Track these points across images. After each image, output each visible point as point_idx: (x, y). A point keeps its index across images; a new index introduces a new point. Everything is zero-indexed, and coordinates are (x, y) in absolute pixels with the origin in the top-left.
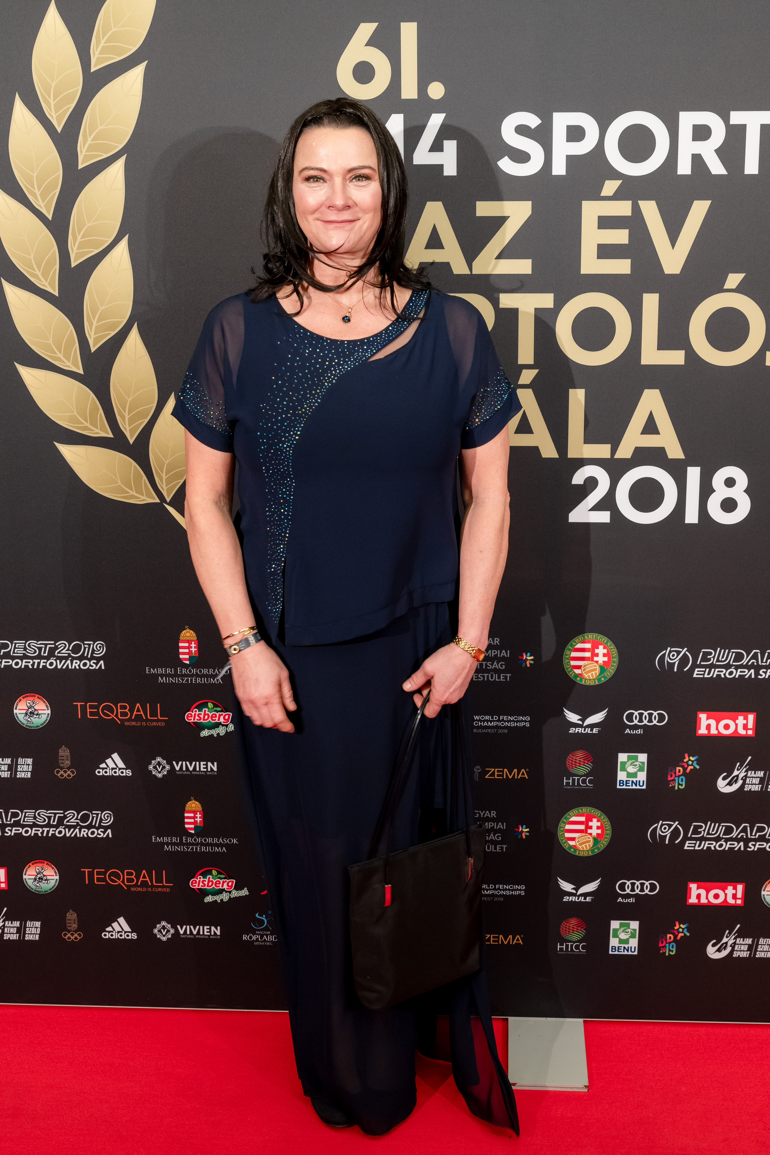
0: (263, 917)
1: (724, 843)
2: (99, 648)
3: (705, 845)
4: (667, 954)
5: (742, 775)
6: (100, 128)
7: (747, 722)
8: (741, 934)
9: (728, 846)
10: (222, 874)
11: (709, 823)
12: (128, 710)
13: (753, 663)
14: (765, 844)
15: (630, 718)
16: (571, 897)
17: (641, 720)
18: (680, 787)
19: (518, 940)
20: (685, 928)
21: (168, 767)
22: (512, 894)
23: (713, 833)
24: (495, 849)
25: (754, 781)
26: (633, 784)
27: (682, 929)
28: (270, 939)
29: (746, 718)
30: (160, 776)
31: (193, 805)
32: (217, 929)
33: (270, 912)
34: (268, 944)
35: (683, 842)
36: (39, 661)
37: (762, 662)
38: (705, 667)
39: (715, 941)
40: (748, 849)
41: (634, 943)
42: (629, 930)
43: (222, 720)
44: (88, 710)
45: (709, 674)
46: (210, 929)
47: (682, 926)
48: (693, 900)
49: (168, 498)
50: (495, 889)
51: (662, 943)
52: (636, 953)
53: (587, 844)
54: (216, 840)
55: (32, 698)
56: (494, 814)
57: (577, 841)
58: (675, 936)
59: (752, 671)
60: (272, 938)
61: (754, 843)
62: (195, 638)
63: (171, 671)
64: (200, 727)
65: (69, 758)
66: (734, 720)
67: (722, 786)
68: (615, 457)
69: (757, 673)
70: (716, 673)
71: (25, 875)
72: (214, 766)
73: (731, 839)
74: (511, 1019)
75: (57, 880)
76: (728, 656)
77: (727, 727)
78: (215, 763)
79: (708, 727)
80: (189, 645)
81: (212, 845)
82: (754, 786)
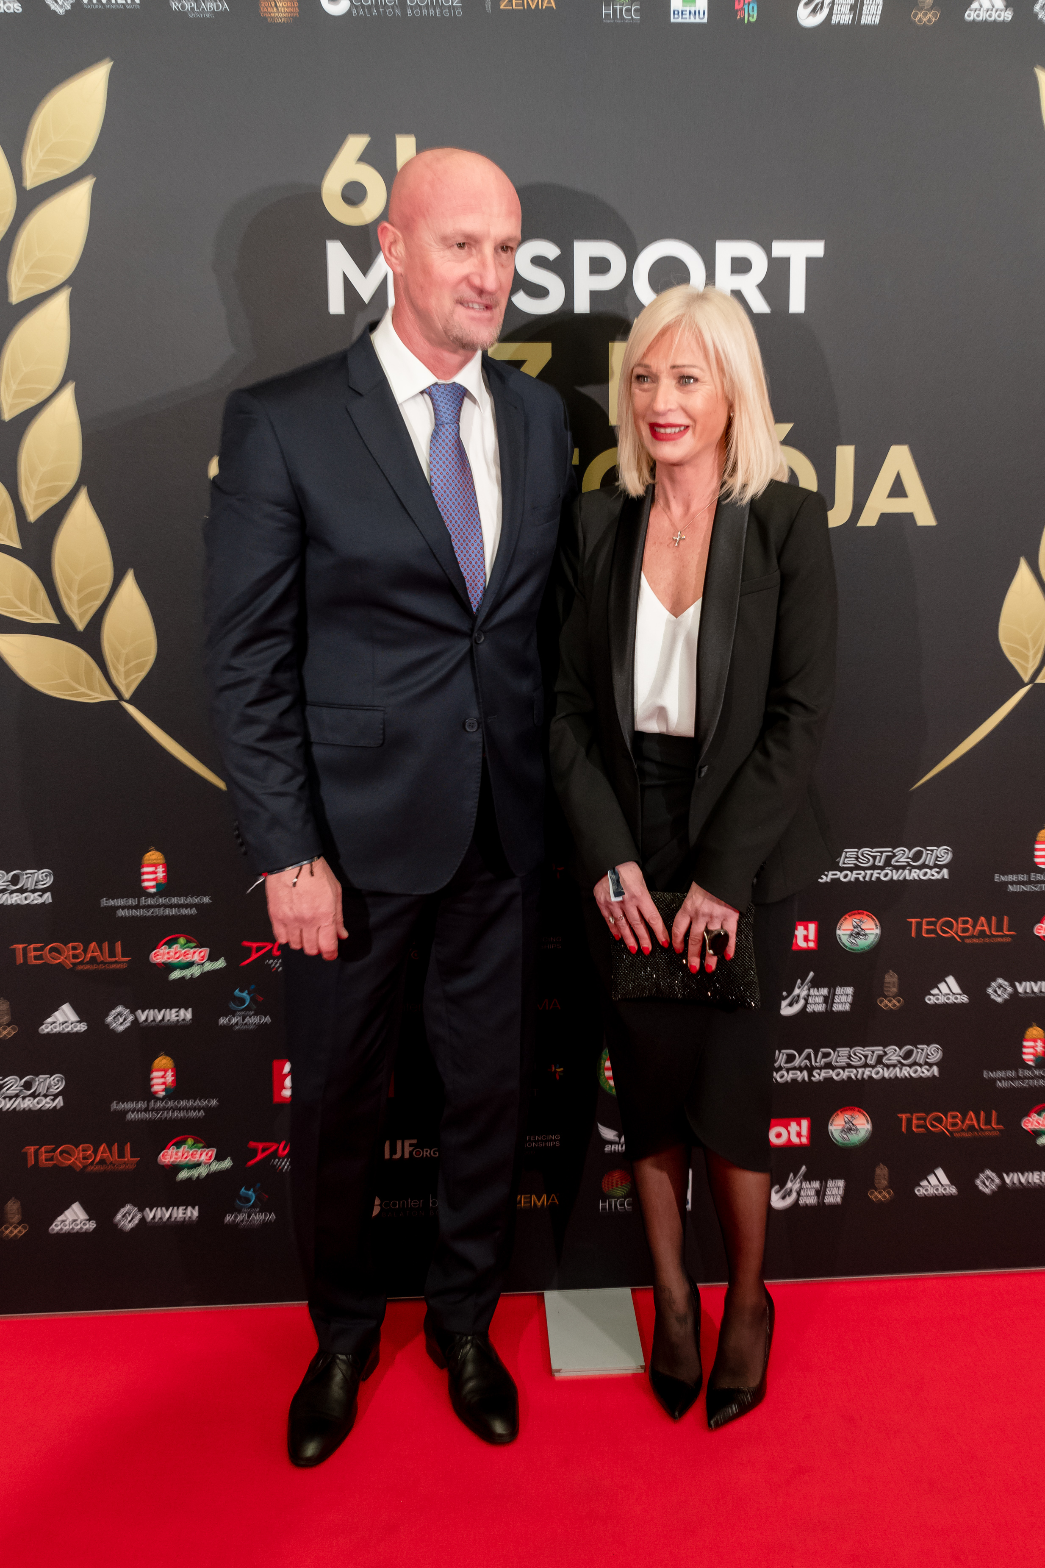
0: (250, 1192)
1: (786, 1074)
2: (45, 877)
5: (804, 993)
6: (37, 253)
7: (808, 933)
9: (790, 1076)
10: (199, 1142)
12: (82, 951)
14: (831, 1072)
16: (613, 1146)
19: (553, 1199)
21: (131, 1018)
22: (546, 1145)
25: (817, 1000)
28: (259, 1218)
29: (806, 928)
30: (121, 1029)
31: (163, 1062)
32: (194, 1210)
33: (259, 1185)
34: (257, 1224)
39: (779, 1186)
40: (813, 1079)
43: (196, 958)
44: (31, 954)
46: (186, 1211)
49: (127, 693)
52: (689, 1207)
54: (191, 1103)
60: (262, 1216)
61: (818, 1071)
62: (162, 862)
63: (133, 902)
64: (169, 967)
65: (10, 1010)
67: (784, 1007)
72: (187, 1012)
73: (794, 1068)
74: (547, 1293)
78: (189, 1011)
80: (155, 870)
81: (187, 1109)
82: (817, 1006)
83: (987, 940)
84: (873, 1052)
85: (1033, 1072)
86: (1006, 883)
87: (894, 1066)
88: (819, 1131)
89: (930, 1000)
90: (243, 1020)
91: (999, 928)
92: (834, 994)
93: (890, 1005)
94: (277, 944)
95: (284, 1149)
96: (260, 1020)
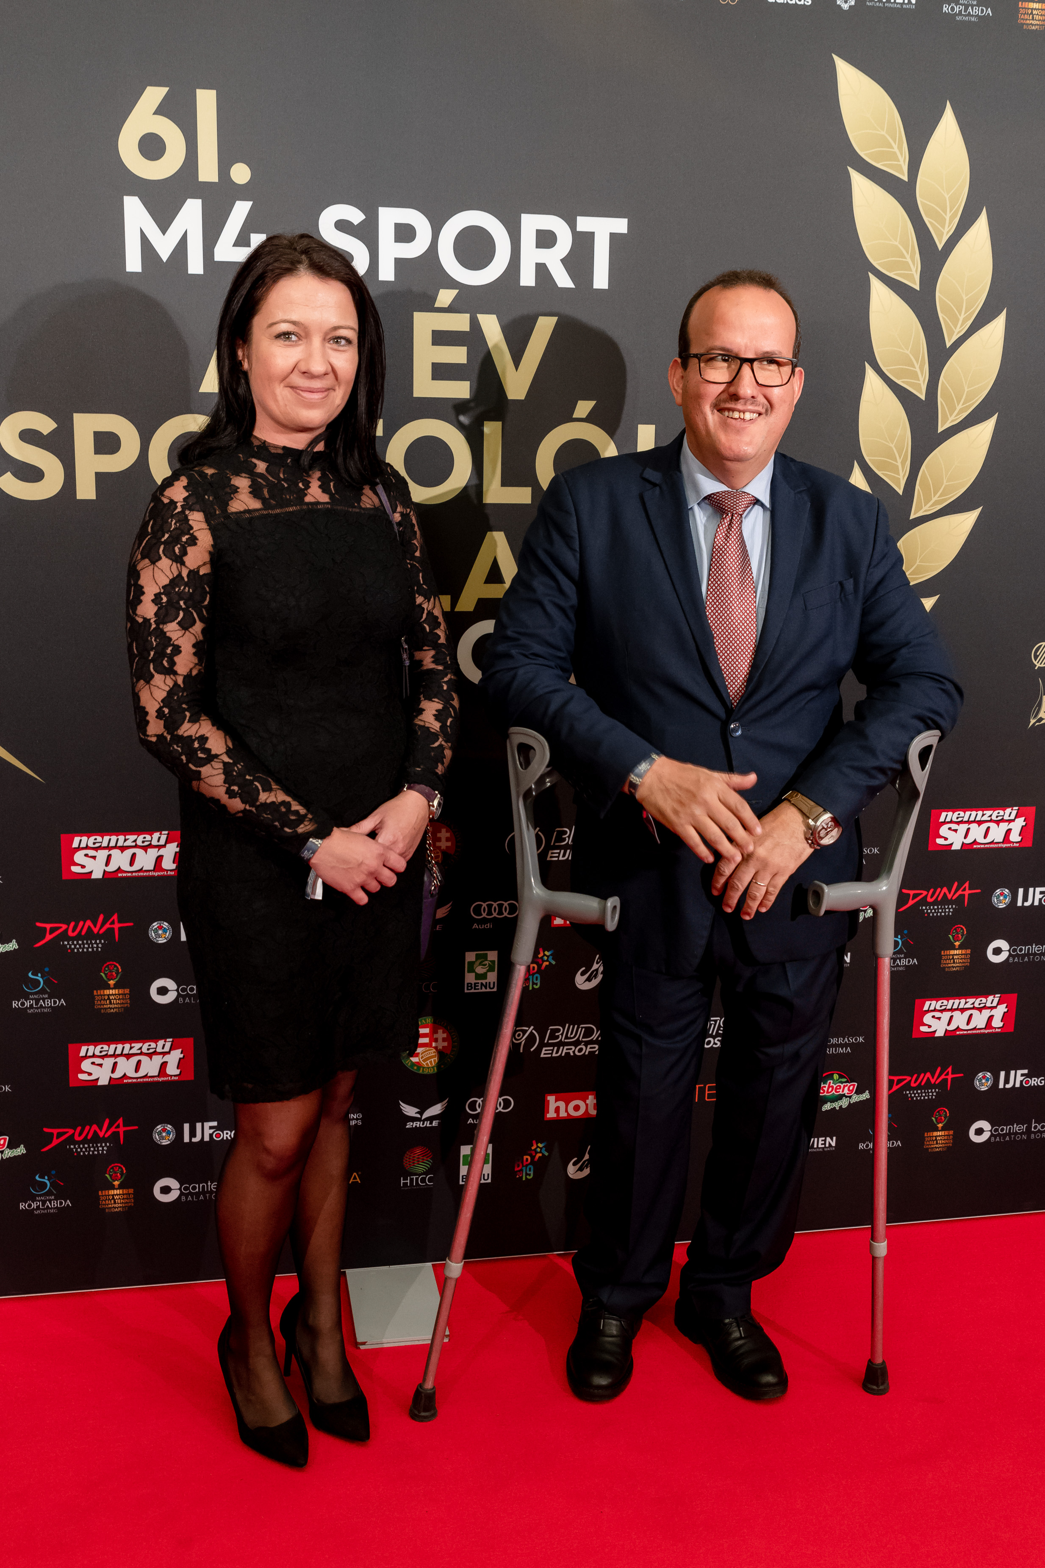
0: (44, 1179)
1: (584, 1048)
3: (563, 1051)
4: (524, 1179)
9: (588, 1050)
11: (567, 1025)
15: (478, 910)
16: (415, 1123)
17: (490, 913)
18: (535, 986)
20: (544, 1147)
23: (572, 1036)
26: (483, 987)
27: (539, 1148)
28: (54, 1205)
33: (53, 1172)
34: (52, 1211)
35: (539, 1049)
38: (561, 849)
39: (575, 1159)
41: (487, 1169)
45: (565, 857)
47: (540, 1145)
48: (551, 1114)
51: (518, 1166)
52: (489, 1181)
53: (432, 1060)
57: (420, 1056)
58: (533, 1157)
60: (57, 1203)
67: (581, 982)
68: (456, 610)
73: (592, 1042)
74: (350, 1272)
90: (37, 1003)
94: (72, 924)
95: (80, 1134)
96: (55, 1002)
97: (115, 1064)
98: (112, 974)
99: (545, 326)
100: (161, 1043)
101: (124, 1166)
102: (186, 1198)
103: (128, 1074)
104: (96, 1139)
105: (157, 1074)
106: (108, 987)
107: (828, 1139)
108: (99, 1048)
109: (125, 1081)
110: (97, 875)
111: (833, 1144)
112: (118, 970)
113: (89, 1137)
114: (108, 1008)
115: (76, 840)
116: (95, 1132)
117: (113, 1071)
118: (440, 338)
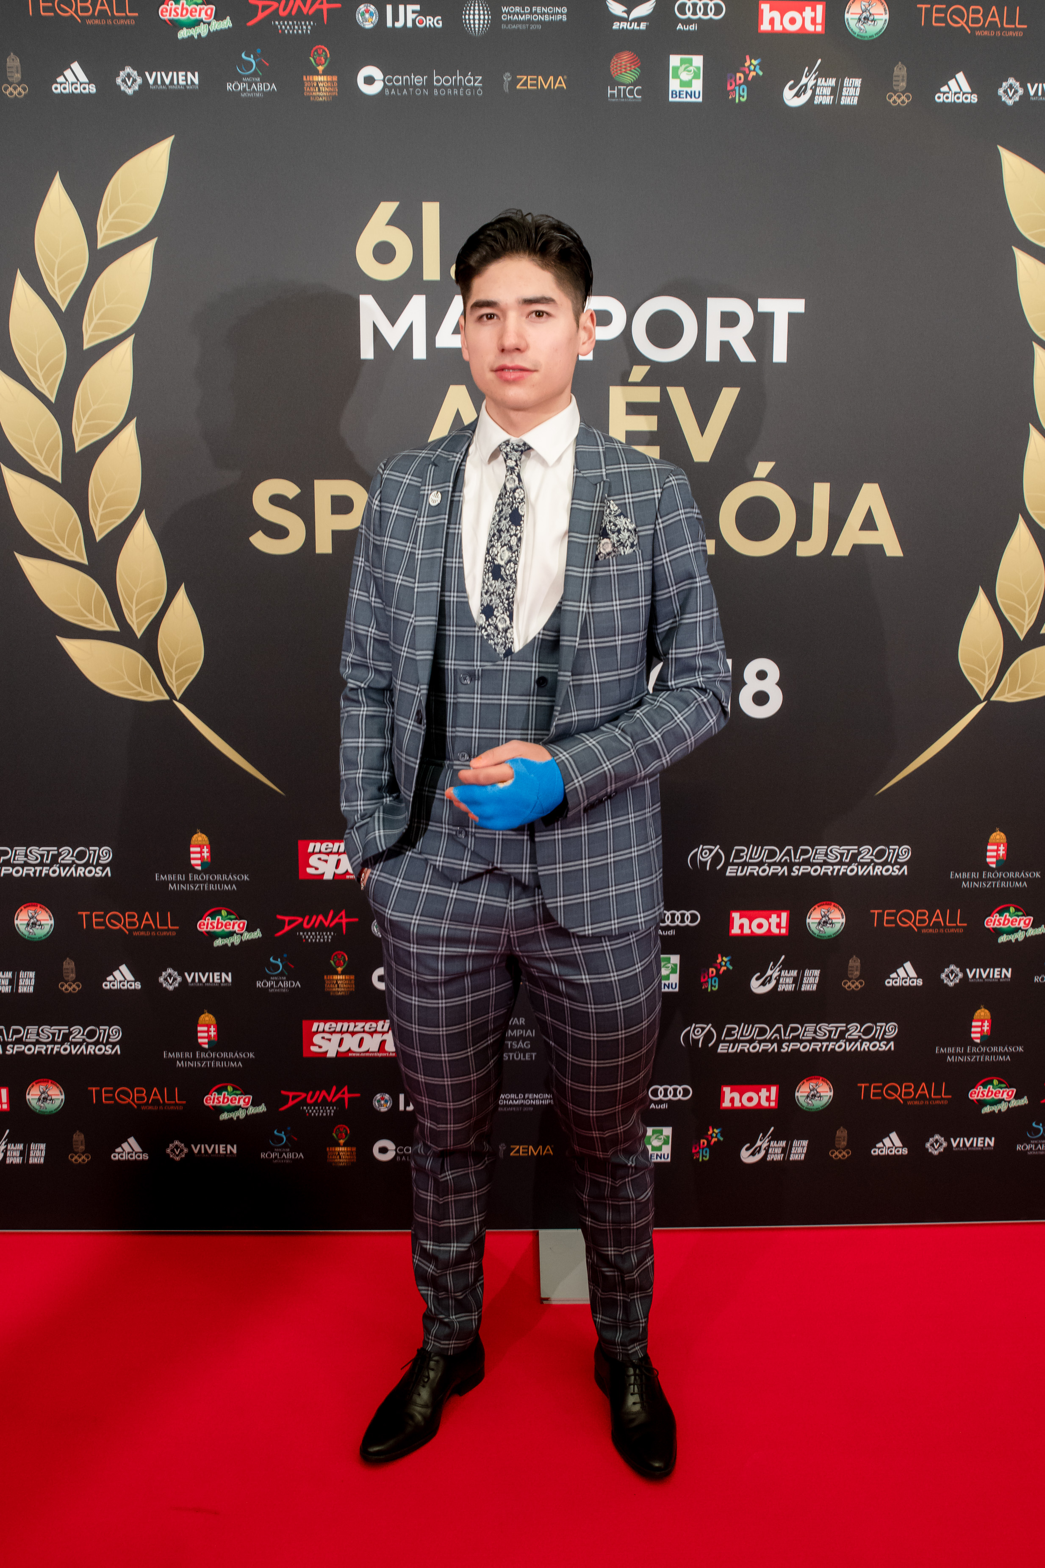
0: (282, 1134)
1: (758, 1046)
2: (105, 854)
3: (739, 1047)
4: (700, 1160)
5: (776, 974)
6: (107, 307)
7: (781, 920)
8: (775, 1137)
9: (762, 1047)
10: (237, 1089)
11: (743, 1024)
12: (137, 919)
13: (786, 860)
14: (799, 1044)
17: (672, 920)
18: (713, 989)
19: (548, 1150)
20: (719, 1133)
21: (179, 979)
22: (541, 1103)
23: (746, 1035)
24: (524, 1056)
25: (787, 980)
26: (666, 987)
27: (715, 1134)
28: (289, 1156)
29: (779, 916)
30: (171, 988)
31: (207, 1019)
32: (233, 1148)
33: (289, 1128)
34: (288, 1161)
35: (716, 1045)
36: (41, 868)
37: (795, 858)
38: (738, 864)
39: (748, 1145)
40: (782, 1050)
41: (667, 1150)
42: (662, 1137)
43: (236, 928)
44: (94, 920)
45: (742, 871)
46: (226, 1147)
47: (715, 1131)
48: (726, 1104)
49: (178, 693)
50: (524, 1098)
51: (696, 1148)
52: (669, 1160)
54: (231, 1055)
55: (33, 908)
56: (522, 1021)
58: (709, 1142)
59: (785, 868)
60: (292, 1155)
61: (788, 1044)
62: (208, 843)
63: (182, 877)
64: (213, 936)
65: (74, 970)
66: (768, 918)
67: (757, 987)
69: (790, 870)
70: (749, 871)
71: (29, 1094)
72: (228, 976)
73: (765, 1041)
74: (542, 1232)
75: (62, 1100)
76: (760, 853)
77: (760, 926)
78: (230, 974)
79: (741, 926)
80: (201, 850)
81: (227, 1060)
82: (787, 985)
83: (942, 931)
84: (837, 1028)
85: (980, 1050)
86: (960, 881)
87: (856, 1041)
88: (786, 1097)
89: (889, 983)
90: (277, 984)
91: (953, 919)
92: (803, 976)
93: (853, 987)
94: (307, 918)
95: (312, 1098)
96: (292, 984)
97: (342, 1040)
98: (340, 961)
99: (728, 397)
100: (381, 1023)
101: (349, 1127)
102: (401, 1158)
103: (353, 1049)
104: (325, 1103)
105: (376, 1049)
106: (337, 973)
107: (987, 1139)
108: (328, 1025)
109: (350, 1055)
110: (328, 876)
111: (992, 1144)
112: (345, 958)
113: (319, 1101)
114: (335, 992)
115: (311, 845)
116: (324, 1097)
117: (340, 1045)
118: (634, 408)
